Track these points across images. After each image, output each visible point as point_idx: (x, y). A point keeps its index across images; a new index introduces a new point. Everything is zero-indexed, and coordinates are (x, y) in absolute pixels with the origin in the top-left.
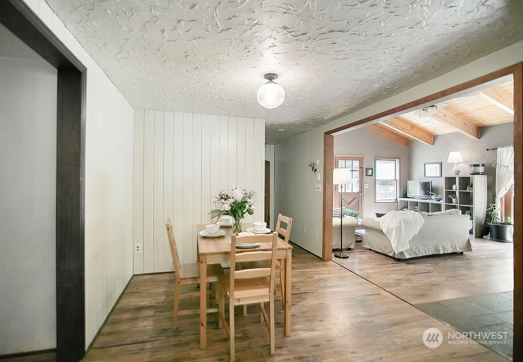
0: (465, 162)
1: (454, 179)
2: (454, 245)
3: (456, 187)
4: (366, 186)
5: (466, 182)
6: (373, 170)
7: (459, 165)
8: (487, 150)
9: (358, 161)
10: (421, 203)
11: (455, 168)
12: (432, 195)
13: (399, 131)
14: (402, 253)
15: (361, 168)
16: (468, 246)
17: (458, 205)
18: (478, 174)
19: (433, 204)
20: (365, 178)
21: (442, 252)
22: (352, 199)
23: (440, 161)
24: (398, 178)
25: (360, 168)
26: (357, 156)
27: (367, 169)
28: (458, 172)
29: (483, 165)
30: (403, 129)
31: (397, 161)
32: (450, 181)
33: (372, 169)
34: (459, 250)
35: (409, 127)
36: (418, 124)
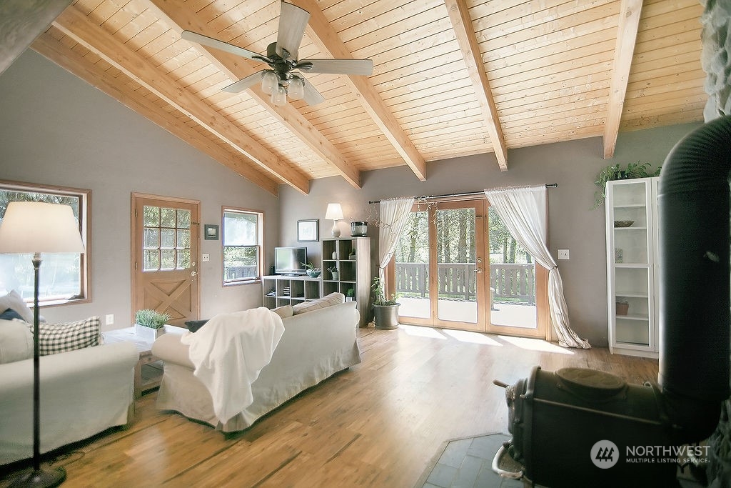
0: (345, 219)
1: (334, 242)
2: (336, 359)
3: (336, 256)
4: (205, 258)
5: (348, 248)
6: (219, 229)
7: (339, 223)
8: (370, 203)
9: (189, 211)
10: (293, 281)
11: (335, 228)
12: (308, 268)
13: (259, 163)
14: (238, 418)
15: (195, 223)
16: (355, 355)
17: (339, 281)
18: (360, 235)
19: (309, 282)
20: (205, 244)
21: (318, 381)
22: (176, 285)
23: (317, 218)
24: (261, 243)
25: (193, 223)
26: (186, 201)
27: (206, 227)
28: (338, 234)
29: (366, 224)
30: (265, 161)
31: (261, 215)
32: (329, 246)
33: (216, 227)
34: (343, 366)
35: (274, 160)
36: (287, 157)
